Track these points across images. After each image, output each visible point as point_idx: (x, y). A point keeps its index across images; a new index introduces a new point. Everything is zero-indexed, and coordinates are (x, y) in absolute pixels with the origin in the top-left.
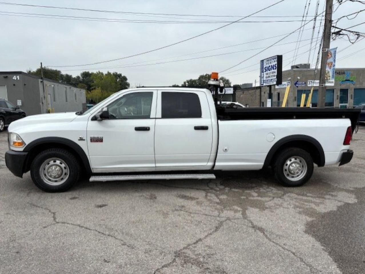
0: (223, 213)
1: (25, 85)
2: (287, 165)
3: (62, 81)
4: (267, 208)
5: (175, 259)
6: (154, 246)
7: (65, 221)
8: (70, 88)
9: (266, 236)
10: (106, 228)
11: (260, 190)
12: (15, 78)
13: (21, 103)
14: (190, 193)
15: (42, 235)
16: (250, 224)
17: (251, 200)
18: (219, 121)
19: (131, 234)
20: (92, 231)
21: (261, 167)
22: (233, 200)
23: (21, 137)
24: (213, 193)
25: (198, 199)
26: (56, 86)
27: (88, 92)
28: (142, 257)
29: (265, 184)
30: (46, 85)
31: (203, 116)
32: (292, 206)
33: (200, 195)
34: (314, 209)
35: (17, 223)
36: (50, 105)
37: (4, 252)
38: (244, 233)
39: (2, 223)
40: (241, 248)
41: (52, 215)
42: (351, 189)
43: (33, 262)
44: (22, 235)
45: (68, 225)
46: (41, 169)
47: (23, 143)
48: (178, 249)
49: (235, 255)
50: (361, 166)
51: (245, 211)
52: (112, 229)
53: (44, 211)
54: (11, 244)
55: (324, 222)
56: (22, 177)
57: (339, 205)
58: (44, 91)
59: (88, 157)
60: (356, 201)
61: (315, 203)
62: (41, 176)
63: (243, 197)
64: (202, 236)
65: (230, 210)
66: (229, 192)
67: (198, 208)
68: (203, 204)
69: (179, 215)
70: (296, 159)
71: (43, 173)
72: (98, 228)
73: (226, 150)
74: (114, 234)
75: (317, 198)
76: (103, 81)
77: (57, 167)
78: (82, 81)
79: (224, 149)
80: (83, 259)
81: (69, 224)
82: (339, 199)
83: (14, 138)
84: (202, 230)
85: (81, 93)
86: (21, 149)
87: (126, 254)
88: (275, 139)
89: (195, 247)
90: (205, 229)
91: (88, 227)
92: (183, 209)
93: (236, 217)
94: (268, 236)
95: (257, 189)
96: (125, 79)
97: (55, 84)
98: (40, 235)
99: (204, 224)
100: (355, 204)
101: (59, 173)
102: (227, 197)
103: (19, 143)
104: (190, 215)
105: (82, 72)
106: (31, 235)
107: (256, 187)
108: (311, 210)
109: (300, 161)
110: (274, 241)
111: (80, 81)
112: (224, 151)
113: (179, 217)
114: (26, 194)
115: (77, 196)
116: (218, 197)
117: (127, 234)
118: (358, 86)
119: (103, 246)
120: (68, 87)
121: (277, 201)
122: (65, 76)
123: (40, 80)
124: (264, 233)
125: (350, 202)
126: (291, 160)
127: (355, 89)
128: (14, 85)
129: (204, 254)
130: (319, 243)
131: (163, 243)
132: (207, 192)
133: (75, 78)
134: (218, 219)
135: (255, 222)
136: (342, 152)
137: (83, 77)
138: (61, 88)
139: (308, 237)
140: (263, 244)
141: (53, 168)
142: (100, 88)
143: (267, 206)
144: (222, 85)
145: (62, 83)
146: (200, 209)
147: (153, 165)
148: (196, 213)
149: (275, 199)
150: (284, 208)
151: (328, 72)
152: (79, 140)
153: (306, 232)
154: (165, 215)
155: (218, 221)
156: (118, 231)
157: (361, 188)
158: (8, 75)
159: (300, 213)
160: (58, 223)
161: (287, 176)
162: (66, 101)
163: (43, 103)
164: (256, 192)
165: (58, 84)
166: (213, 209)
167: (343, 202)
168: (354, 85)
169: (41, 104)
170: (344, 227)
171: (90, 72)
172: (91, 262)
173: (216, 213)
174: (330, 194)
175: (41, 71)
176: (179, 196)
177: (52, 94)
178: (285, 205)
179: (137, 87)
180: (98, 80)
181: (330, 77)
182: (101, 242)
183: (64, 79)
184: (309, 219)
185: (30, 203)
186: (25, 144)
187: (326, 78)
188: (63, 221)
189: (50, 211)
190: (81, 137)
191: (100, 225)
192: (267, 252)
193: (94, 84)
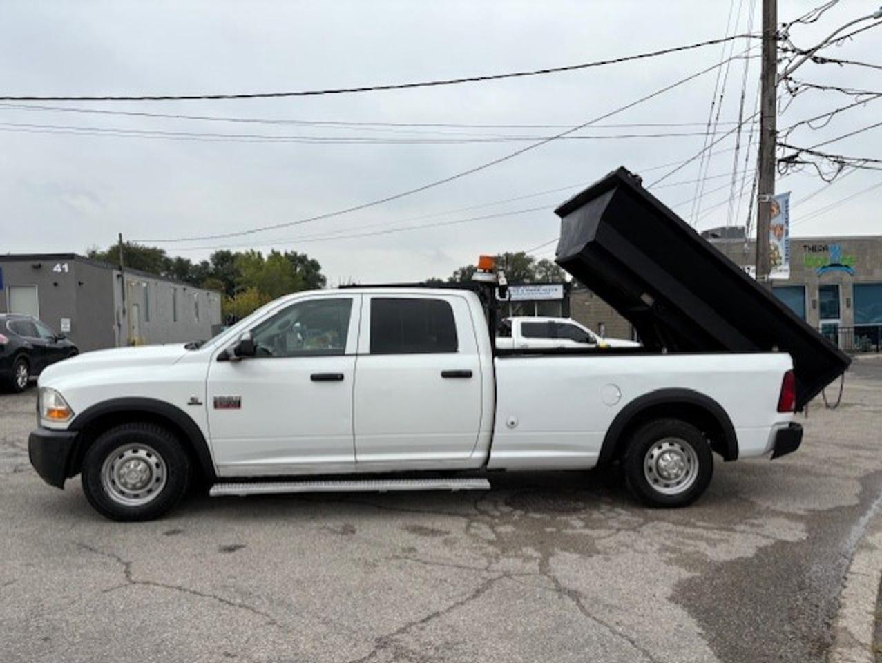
0: (497, 562)
1: (80, 284)
2: (652, 456)
3: (166, 273)
4: (598, 552)
5: (374, 652)
6: (335, 626)
7: (150, 579)
8: (185, 289)
9: (582, 608)
10: (236, 591)
11: (591, 514)
12: (57, 268)
13: (69, 326)
14: (433, 523)
15: (98, 605)
16: (553, 585)
17: (566, 536)
18: (496, 360)
19: (289, 605)
20: (206, 598)
21: (594, 463)
22: (526, 536)
23: (66, 398)
24: (484, 522)
25: (448, 533)
26: (152, 287)
27: (226, 298)
28: (306, 648)
29: (607, 503)
30: (129, 283)
31: (460, 349)
32: (657, 546)
33: (453, 525)
34: (703, 554)
35: (49, 583)
36: (136, 329)
37: (18, 639)
38: (534, 601)
39: (17, 582)
40: (520, 630)
41: (124, 567)
42: (801, 512)
43: (76, 656)
44: (58, 605)
45: (156, 587)
46: (105, 469)
47: (68, 412)
48: (386, 634)
49: (505, 644)
50: (838, 461)
51: (548, 559)
52: (251, 593)
53: (107, 559)
54: (33, 623)
55: (718, 581)
56: (62, 487)
57: (761, 545)
58: (124, 299)
59: (208, 441)
60: (804, 536)
61: (708, 540)
62: (105, 483)
63: (549, 530)
64: (442, 608)
65: (516, 556)
66: (521, 520)
67: (446, 552)
68: (457, 545)
69: (400, 568)
70: (671, 444)
71: (110, 477)
72: (219, 594)
73: (513, 423)
74: (253, 604)
75: (715, 531)
76: (262, 273)
77: (139, 464)
78: (214, 272)
79: (509, 423)
80: (180, 651)
81: (157, 584)
82: (767, 533)
83: (49, 402)
84: (444, 596)
85: (210, 301)
86: (64, 424)
87: (274, 642)
88: (622, 399)
89: (422, 629)
90: (451, 594)
91: (198, 591)
92: (411, 555)
93: (525, 571)
94: (587, 606)
95: (587, 512)
96: (315, 266)
97: (150, 280)
98: (94, 606)
99: (453, 585)
100: (799, 543)
101: (145, 477)
102: (514, 529)
103: (60, 411)
104: (425, 567)
105: (213, 252)
106: (76, 605)
107: (585, 508)
108: (696, 556)
109: (683, 449)
110: (598, 616)
111: (207, 273)
112: (508, 426)
113: (398, 570)
114: (69, 526)
115: (180, 527)
116: (495, 529)
117: (281, 603)
118: (862, 279)
119: (228, 627)
120: (180, 287)
121: (623, 536)
122: (174, 261)
123: (116, 273)
124: (578, 601)
125: (790, 538)
126: (660, 447)
127: (855, 286)
128: (56, 284)
129: (438, 643)
130: (695, 620)
131: (355, 621)
132: (473, 521)
133: (196, 266)
134: (485, 574)
135: (563, 581)
136: (777, 428)
137: (216, 264)
138: (163, 291)
139: (673, 609)
140: (570, 622)
141: (132, 466)
142: (255, 289)
143: (599, 547)
144: (503, 282)
145: (166, 279)
146: (448, 555)
147: (351, 458)
148: (438, 564)
149: (621, 533)
150: (635, 551)
151: (776, 249)
152: (189, 404)
153: (672, 599)
154: (371, 566)
155: (484, 578)
156: (262, 597)
157: (823, 511)
158: (42, 263)
159: (669, 562)
160: (134, 583)
161: (654, 483)
162: (175, 320)
163: (119, 325)
164: (582, 520)
165: (156, 280)
166: (476, 554)
167: (774, 539)
168: (852, 275)
169: (115, 327)
170: (760, 591)
171: (233, 252)
172: (198, 656)
173: (484, 562)
174: (746, 524)
175: (119, 251)
176: (407, 529)
177: (141, 303)
178: (641, 545)
179: (341, 287)
180: (252, 270)
181: (781, 258)
182: (223, 620)
183: (172, 268)
184: (686, 574)
185: (77, 541)
186: (74, 414)
187: (772, 262)
188: (146, 580)
189: (119, 560)
190: (193, 396)
191: (225, 586)
192: (576, 639)
193: (241, 278)
